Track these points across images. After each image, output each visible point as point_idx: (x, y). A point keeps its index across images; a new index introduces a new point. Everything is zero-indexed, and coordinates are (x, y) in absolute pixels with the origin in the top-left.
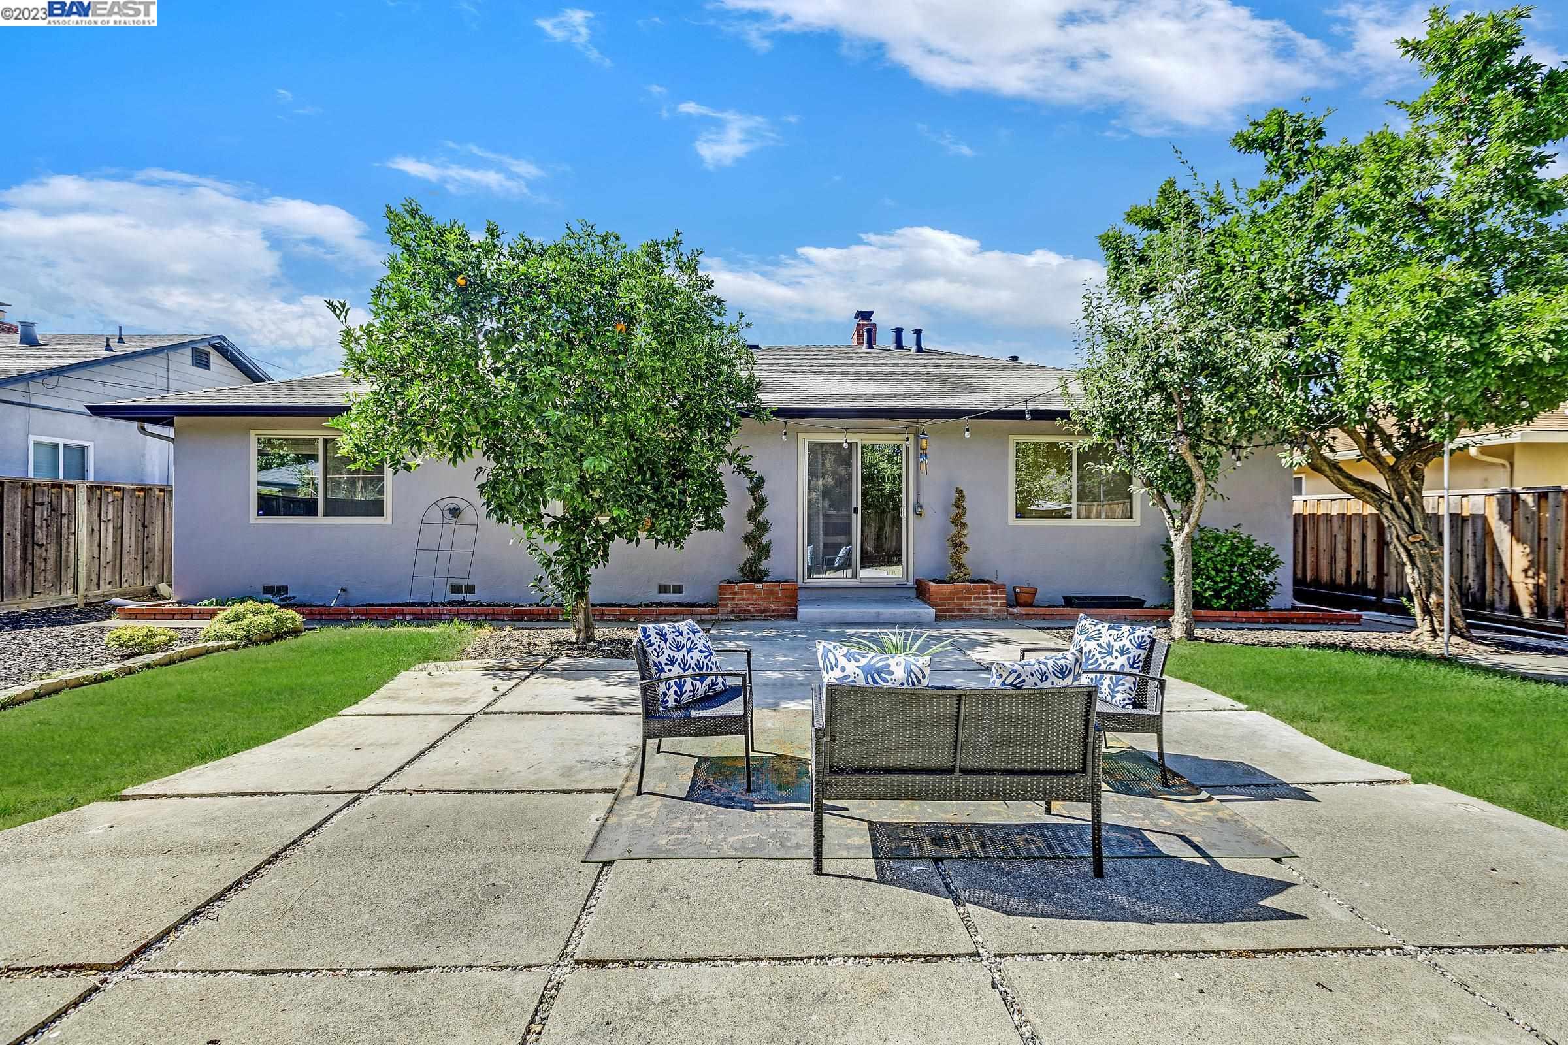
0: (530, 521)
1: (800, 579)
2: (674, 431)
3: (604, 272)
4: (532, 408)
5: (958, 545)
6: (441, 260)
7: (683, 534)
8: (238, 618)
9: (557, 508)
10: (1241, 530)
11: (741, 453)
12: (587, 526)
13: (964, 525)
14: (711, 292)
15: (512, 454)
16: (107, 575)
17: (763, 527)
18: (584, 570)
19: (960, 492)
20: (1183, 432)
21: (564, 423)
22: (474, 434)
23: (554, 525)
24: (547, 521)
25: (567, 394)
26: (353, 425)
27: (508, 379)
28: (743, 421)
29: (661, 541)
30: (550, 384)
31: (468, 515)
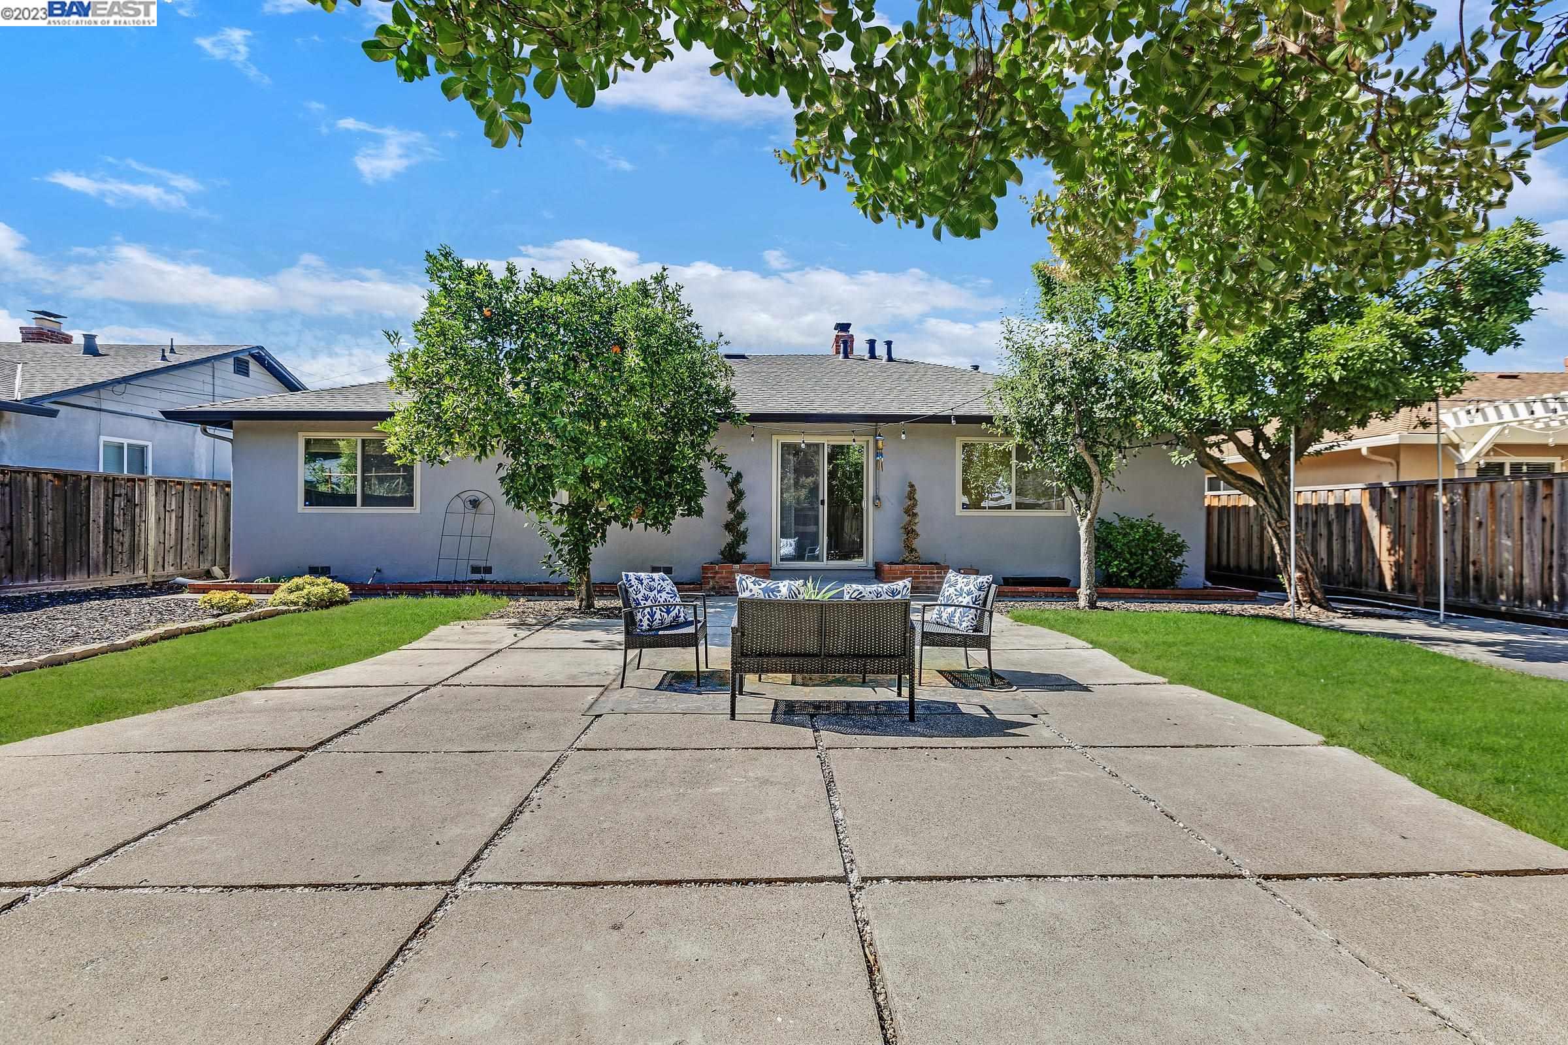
0: (541, 508)
1: (774, 562)
2: (661, 433)
3: (602, 304)
4: (543, 415)
5: (909, 532)
6: (471, 296)
7: (668, 519)
8: (298, 588)
9: (563, 497)
10: (1153, 519)
11: (718, 452)
12: (589, 513)
13: (915, 515)
14: (690, 320)
15: (527, 454)
16: (170, 558)
17: (741, 516)
18: (586, 549)
19: (912, 486)
20: (1080, 435)
21: (569, 427)
22: (496, 436)
23: (561, 511)
24: (555, 508)
25: (573, 404)
26: (397, 429)
27: (525, 391)
28: (720, 424)
29: (651, 526)
30: (559, 396)
31: (487, 506)
